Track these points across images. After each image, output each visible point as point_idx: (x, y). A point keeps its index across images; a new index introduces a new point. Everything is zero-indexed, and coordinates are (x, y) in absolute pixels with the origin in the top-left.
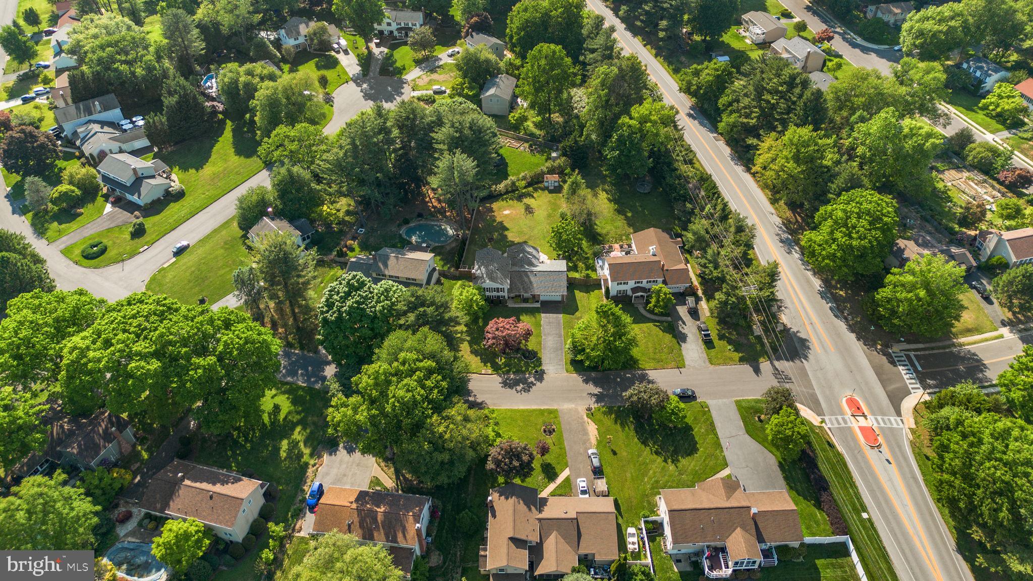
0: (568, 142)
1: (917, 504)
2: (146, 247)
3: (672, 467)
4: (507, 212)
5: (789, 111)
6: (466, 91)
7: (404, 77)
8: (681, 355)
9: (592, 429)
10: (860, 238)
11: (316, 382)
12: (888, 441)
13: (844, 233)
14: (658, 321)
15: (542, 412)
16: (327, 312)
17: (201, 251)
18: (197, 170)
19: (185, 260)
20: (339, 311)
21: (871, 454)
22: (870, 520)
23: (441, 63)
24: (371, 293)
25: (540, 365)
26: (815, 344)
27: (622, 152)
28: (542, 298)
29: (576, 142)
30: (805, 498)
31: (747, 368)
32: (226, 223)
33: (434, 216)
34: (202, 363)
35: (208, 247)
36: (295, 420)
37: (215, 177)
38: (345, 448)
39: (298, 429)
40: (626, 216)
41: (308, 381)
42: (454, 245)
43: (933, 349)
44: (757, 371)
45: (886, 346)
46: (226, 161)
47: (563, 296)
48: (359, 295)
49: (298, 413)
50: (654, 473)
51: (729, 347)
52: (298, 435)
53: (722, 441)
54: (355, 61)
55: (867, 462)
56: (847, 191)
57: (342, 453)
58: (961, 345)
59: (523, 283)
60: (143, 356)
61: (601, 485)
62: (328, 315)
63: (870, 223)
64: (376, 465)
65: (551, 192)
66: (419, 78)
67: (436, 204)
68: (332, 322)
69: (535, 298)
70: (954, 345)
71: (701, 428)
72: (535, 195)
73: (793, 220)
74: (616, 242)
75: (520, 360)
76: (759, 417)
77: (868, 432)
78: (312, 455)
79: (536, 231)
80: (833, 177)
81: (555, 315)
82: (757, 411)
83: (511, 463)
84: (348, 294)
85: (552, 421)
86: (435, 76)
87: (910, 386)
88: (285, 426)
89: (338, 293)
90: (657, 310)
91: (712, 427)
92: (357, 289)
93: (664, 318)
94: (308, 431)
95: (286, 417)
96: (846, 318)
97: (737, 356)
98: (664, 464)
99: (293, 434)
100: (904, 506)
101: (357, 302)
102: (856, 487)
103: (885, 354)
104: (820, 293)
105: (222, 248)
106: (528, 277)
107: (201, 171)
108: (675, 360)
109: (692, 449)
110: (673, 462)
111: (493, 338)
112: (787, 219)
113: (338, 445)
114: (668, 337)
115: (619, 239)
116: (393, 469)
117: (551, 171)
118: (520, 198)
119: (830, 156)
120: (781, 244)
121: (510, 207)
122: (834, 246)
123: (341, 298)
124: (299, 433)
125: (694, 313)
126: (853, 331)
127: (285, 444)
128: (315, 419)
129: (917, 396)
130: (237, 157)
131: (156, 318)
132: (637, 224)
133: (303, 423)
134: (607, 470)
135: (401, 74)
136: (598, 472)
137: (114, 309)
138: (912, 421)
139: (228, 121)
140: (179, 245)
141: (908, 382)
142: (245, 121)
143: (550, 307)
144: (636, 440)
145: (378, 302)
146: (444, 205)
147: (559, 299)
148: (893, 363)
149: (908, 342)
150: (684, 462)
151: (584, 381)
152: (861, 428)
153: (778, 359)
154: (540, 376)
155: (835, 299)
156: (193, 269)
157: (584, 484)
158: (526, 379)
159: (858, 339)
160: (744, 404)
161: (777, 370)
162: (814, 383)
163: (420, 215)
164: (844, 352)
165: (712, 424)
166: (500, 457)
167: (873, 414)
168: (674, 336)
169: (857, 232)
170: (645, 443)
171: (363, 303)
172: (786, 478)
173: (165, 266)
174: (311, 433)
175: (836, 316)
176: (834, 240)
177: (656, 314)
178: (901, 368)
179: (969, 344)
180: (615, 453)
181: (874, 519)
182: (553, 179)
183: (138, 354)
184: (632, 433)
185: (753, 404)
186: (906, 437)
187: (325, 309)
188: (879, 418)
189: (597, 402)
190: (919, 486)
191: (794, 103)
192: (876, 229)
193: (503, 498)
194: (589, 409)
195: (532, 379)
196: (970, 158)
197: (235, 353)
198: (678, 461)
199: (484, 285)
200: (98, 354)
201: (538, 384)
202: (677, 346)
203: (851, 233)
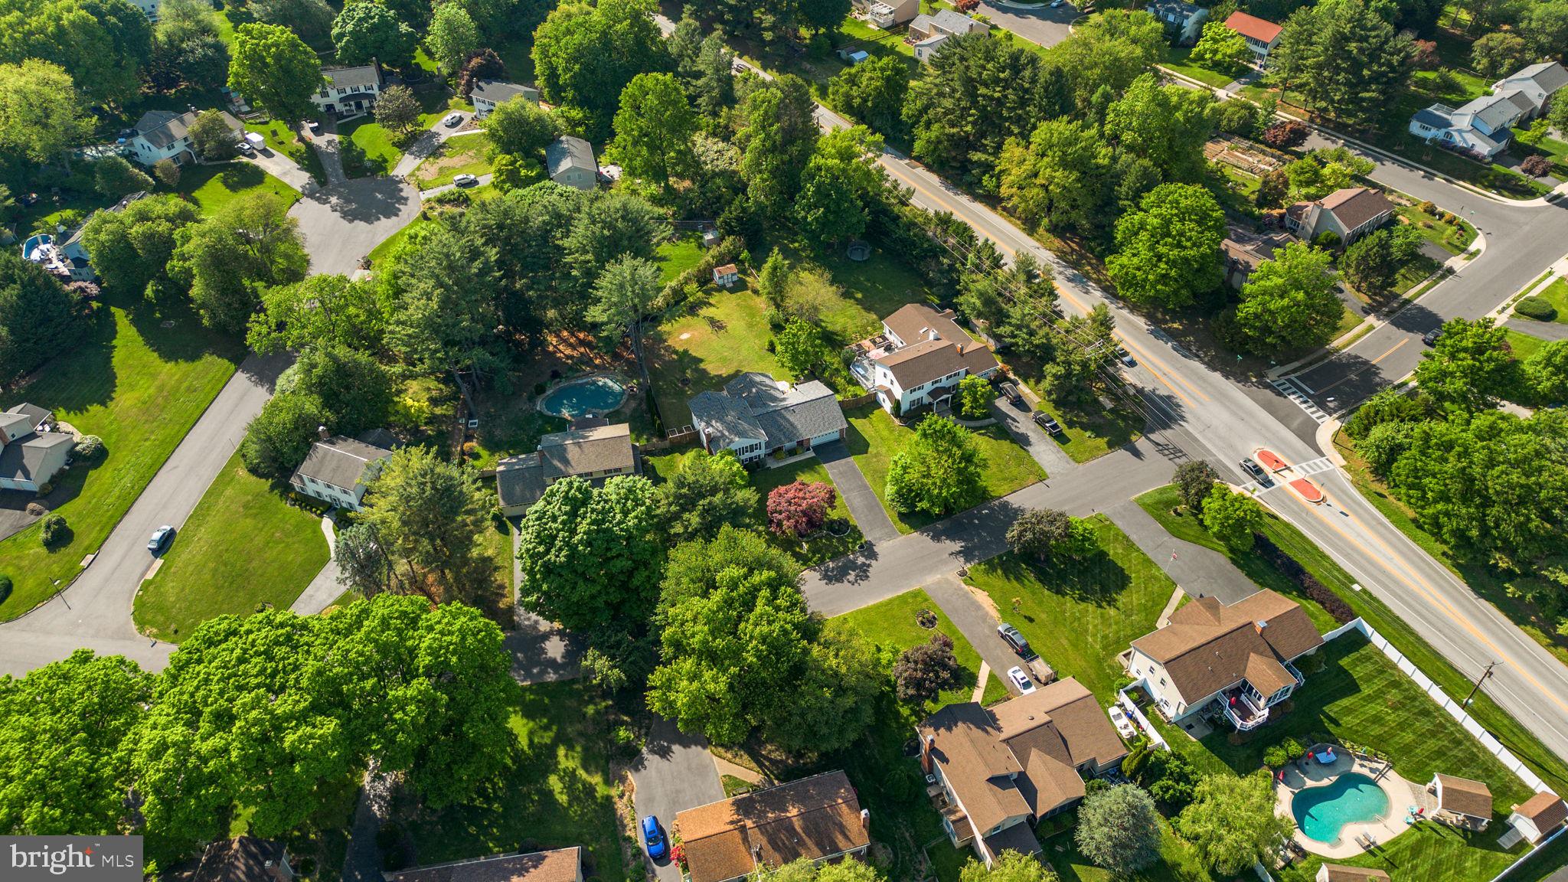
0: (730, 213)
1: (1401, 553)
2: (90, 557)
3: (1112, 612)
4: (685, 336)
5: (1023, 103)
6: (523, 172)
7: (391, 173)
8: (1034, 463)
9: (982, 597)
10: (1194, 245)
11: (543, 672)
12: (1329, 490)
13: (1171, 245)
14: (981, 428)
15: (903, 599)
16: (547, 552)
17: (204, 535)
18: (103, 404)
19: (184, 556)
20: (567, 544)
21: (1320, 511)
22: (1364, 591)
23: (442, 140)
24: (606, 502)
25: (861, 536)
26: (1182, 398)
27: (827, 208)
28: (812, 443)
29: (744, 210)
30: (1284, 592)
31: (1122, 454)
32: (222, 474)
33: (577, 371)
34: (409, 693)
35: (214, 521)
36: (548, 741)
37: (149, 409)
38: (652, 751)
39: (561, 751)
40: (856, 299)
41: (528, 675)
42: (633, 404)
43: (1310, 364)
44: (1137, 453)
45: (1261, 376)
46: (154, 376)
47: (841, 431)
48: (593, 511)
49: (546, 728)
50: (1095, 626)
51: (1088, 434)
52: (567, 760)
53: (1150, 555)
54: (291, 164)
55: (1322, 523)
56: (1149, 190)
57: (652, 760)
58: (1337, 350)
59: (780, 428)
60: (302, 718)
61: (1041, 668)
62: (551, 556)
63: (1199, 223)
64: (715, 758)
65: (732, 291)
66: (419, 169)
67: (568, 352)
68: (562, 565)
69: (803, 445)
70: (1329, 353)
71: (1115, 548)
72: (711, 301)
73: (1068, 250)
74: (862, 338)
75: (829, 538)
76: (1175, 511)
77: (1302, 485)
78: (608, 782)
79: (744, 353)
80: (1118, 177)
81: (843, 461)
82: (1168, 504)
83: (937, 677)
84: (573, 514)
85: (924, 606)
86: (443, 162)
87: (1314, 416)
88: (538, 756)
89: (554, 519)
90: (977, 413)
91: (1129, 545)
92: (584, 503)
93: (986, 422)
94: (578, 749)
95: (531, 742)
96: (1198, 356)
97: (1102, 442)
98: (1099, 611)
99: (557, 763)
100: (1391, 560)
101: (592, 523)
102: (1328, 558)
103: (1268, 386)
104: (1152, 332)
105: (246, 516)
106: (784, 418)
107: (111, 405)
108: (1031, 473)
109: (1121, 581)
110: (1109, 604)
111: (789, 518)
112: (1058, 250)
113: (639, 751)
114: (1005, 445)
115: (864, 333)
116: (746, 756)
117: (721, 261)
118: (693, 310)
119: (1104, 152)
120: (1071, 284)
121: (686, 328)
122: (1163, 265)
123: (563, 523)
124: (566, 756)
125: (1019, 403)
126: (1215, 369)
127: (554, 782)
128: (579, 727)
129: (1328, 426)
130: (171, 365)
131: (284, 649)
132: (881, 305)
133: (561, 739)
134: (1035, 646)
135: (385, 169)
136: (1026, 653)
137: (188, 663)
138: (1339, 457)
139: (113, 309)
140: (157, 535)
141: (1308, 411)
142: (148, 302)
143: (830, 451)
144: (1046, 592)
145: (625, 513)
146: (582, 350)
147: (837, 436)
148: (1279, 394)
149: (1281, 363)
150: (1122, 599)
151: (933, 538)
152: (1295, 484)
153: (1152, 431)
154: (869, 551)
155: (1171, 335)
156: (211, 565)
157: (1020, 675)
158: (853, 562)
159: (1227, 378)
160: (1149, 501)
161: (1158, 444)
162: (1209, 446)
163: (556, 375)
164: (1222, 397)
165: (1127, 538)
166: (920, 674)
167: (1296, 463)
168: (1013, 441)
169: (1189, 239)
170: (1059, 592)
171: (603, 521)
172: (1249, 575)
173: (150, 576)
174: (586, 749)
175: (1185, 356)
176: (1159, 257)
177: (978, 418)
178: (1292, 397)
179: (1345, 346)
180: (1031, 620)
181: (1369, 588)
182: (729, 272)
183: (289, 717)
184: (1038, 585)
185: (1158, 496)
186: (1345, 478)
187: (541, 549)
188: (1304, 465)
189: (967, 561)
190: (1392, 532)
191: (1026, 91)
192: (1209, 229)
193: (942, 731)
194: (963, 574)
195: (861, 560)
196: (1225, 122)
197: (454, 659)
198: (1115, 600)
199: (733, 447)
200: (216, 741)
201: (873, 562)
202: (1023, 453)
203: (1179, 242)
